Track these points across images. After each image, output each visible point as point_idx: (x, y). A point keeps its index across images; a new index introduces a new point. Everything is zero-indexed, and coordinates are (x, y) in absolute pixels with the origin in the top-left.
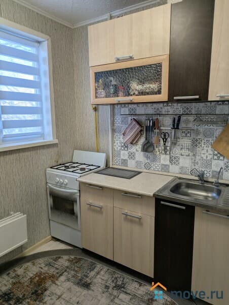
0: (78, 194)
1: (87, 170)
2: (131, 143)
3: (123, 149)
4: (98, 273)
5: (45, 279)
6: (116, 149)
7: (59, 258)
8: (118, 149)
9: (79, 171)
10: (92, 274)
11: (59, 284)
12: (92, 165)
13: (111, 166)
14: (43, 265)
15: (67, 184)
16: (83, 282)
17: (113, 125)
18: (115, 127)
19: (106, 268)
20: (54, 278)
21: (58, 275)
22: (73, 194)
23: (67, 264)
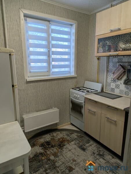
0: (84, 104)
1: (90, 92)
2: (118, 79)
3: (112, 82)
4: (91, 145)
5: (65, 141)
6: (108, 82)
7: (73, 133)
8: (110, 82)
9: (86, 92)
10: (88, 145)
11: (71, 145)
12: (94, 90)
13: (104, 91)
14: (65, 135)
15: (79, 98)
16: (82, 147)
17: (108, 68)
18: (109, 69)
19: (95, 144)
20: (69, 142)
21: (71, 141)
22: (82, 103)
23: (76, 137)
